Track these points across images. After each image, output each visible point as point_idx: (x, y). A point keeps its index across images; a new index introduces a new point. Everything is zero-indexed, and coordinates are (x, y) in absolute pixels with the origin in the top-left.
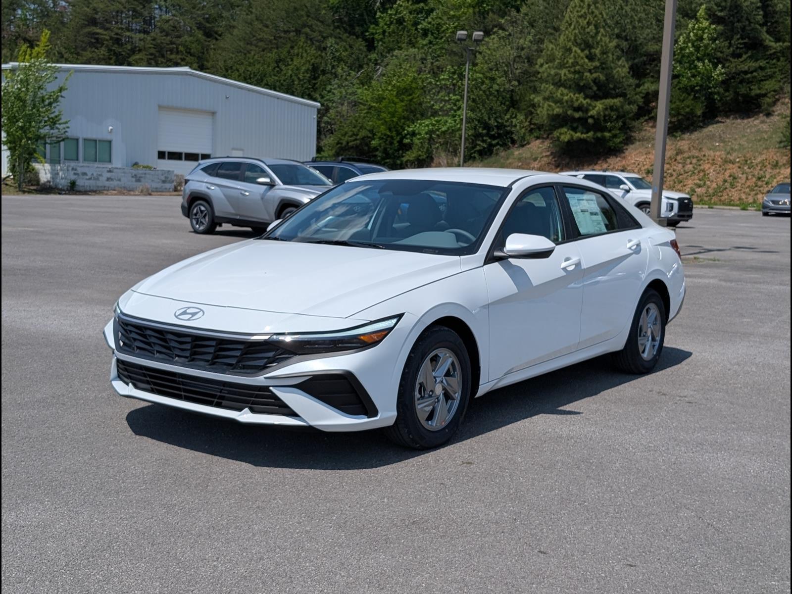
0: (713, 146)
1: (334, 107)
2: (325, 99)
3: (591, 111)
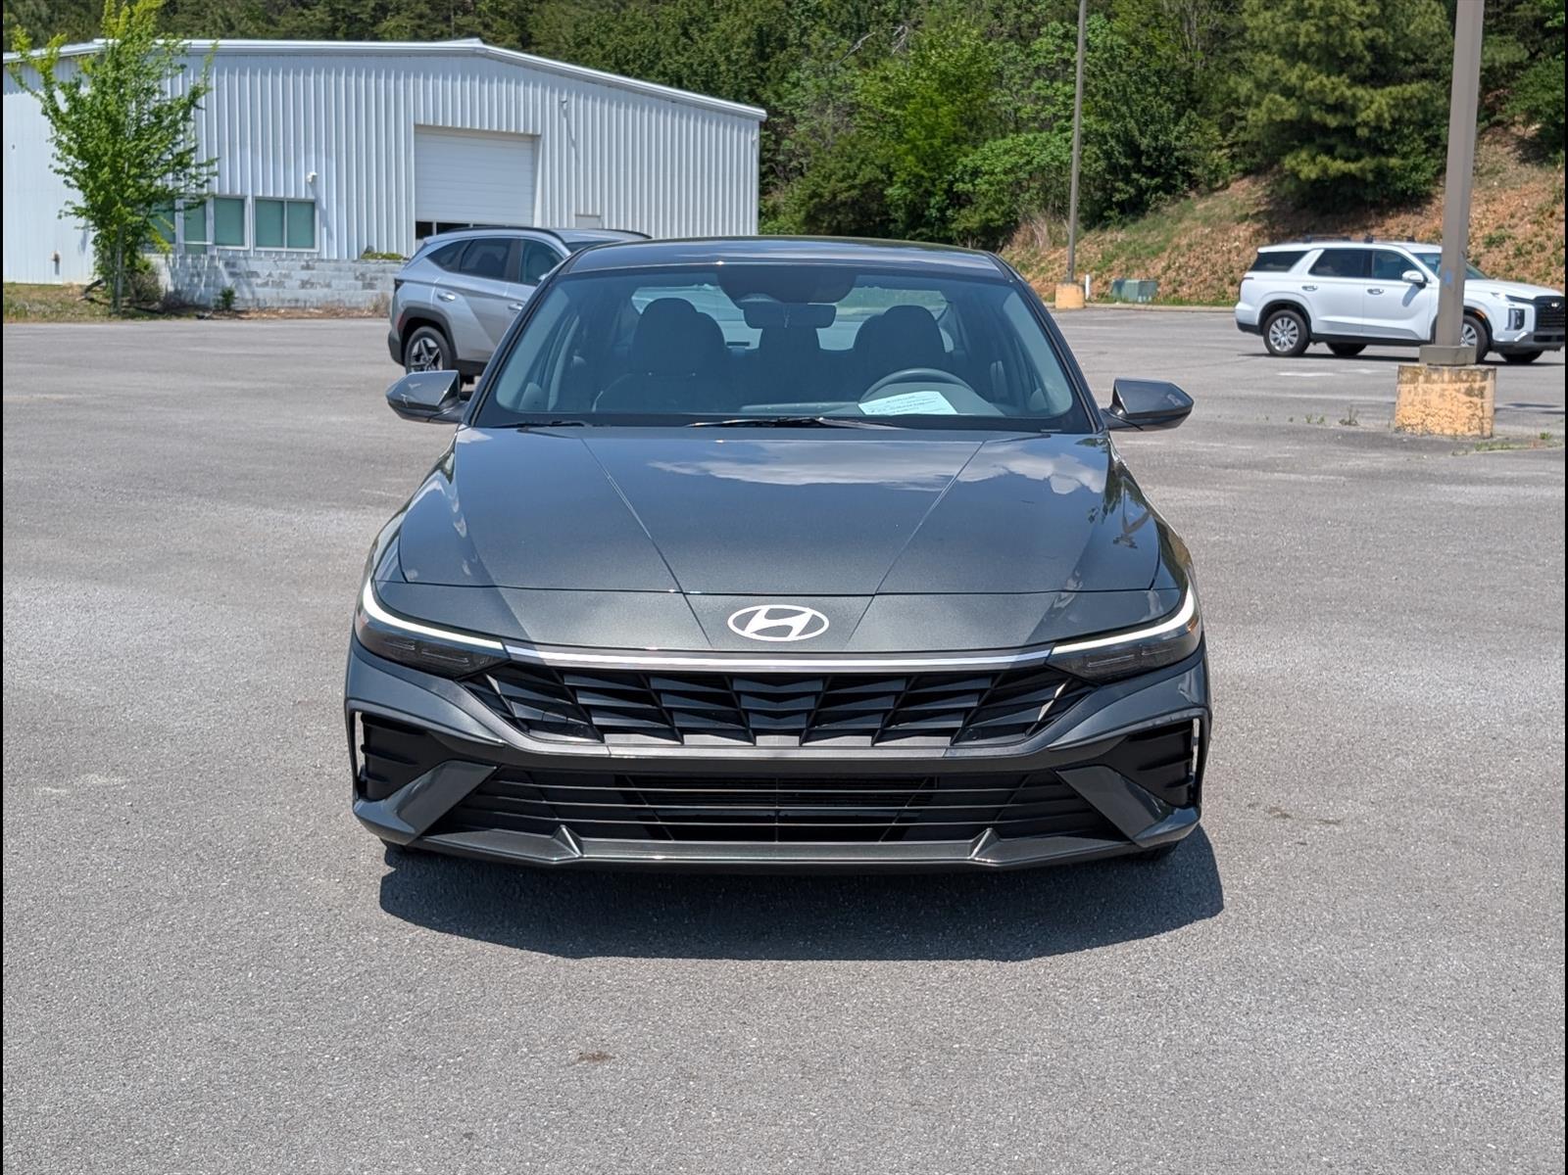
1: (806, 119)
2: (786, 100)
3: (1362, 111)
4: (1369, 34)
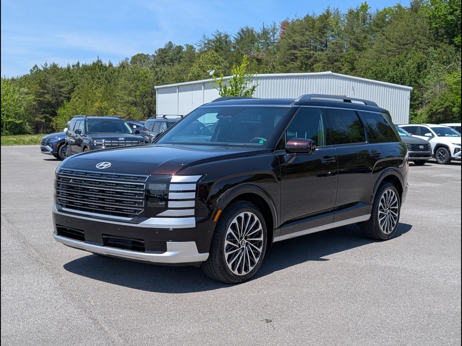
1: (431, 89)
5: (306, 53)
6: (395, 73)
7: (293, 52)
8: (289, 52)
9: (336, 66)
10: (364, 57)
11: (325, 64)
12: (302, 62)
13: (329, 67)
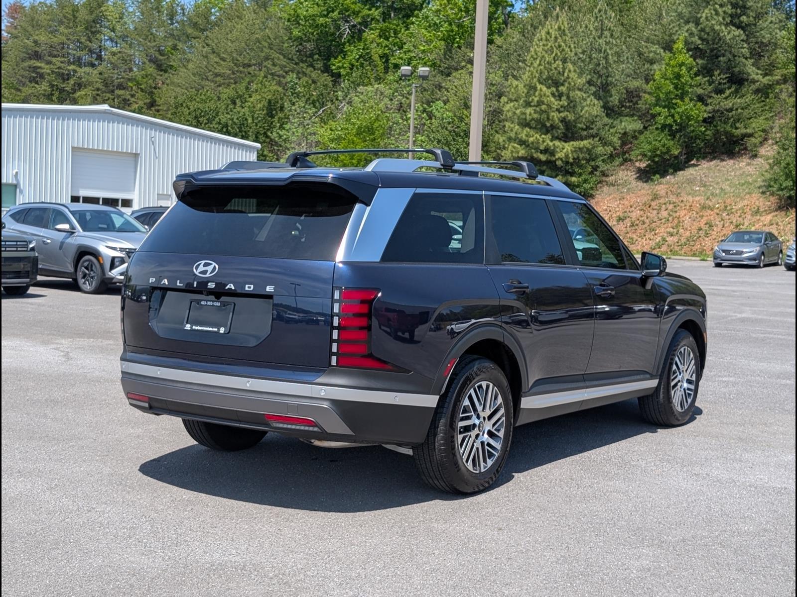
0: (693, 190)
3: (559, 153)
4: (562, 115)
5: (59, 68)
6: (229, 116)
7: (35, 65)
8: (26, 64)
9: (119, 96)
10: (172, 83)
11: (99, 92)
12: (53, 85)
13: (106, 98)
